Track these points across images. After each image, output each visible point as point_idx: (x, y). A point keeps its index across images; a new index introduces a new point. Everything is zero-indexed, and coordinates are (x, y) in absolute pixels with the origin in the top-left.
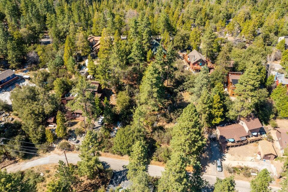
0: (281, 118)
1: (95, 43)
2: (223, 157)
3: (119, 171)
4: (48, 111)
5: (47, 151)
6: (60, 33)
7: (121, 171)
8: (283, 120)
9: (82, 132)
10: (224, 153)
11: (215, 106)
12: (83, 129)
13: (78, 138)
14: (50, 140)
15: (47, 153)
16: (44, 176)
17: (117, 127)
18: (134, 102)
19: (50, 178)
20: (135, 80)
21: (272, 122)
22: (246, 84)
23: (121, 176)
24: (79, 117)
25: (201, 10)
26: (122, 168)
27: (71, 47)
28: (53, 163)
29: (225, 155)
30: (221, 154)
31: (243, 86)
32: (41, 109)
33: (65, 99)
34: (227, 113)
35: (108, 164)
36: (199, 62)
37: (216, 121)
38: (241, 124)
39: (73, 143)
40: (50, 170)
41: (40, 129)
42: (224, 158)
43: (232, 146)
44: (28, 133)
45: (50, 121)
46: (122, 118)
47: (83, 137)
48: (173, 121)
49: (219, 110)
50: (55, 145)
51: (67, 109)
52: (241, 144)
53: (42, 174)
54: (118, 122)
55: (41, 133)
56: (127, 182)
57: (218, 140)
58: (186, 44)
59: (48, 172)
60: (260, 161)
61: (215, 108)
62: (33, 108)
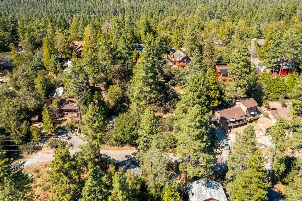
0: (271, 100)
1: (76, 48)
2: (227, 137)
3: (122, 161)
4: (32, 106)
5: (33, 152)
6: (35, 39)
7: (124, 161)
8: (274, 102)
9: (74, 128)
10: (227, 133)
11: (212, 87)
12: (75, 124)
13: (69, 134)
14: (36, 137)
15: (34, 154)
16: (33, 177)
17: (112, 120)
18: (126, 97)
19: (41, 178)
20: (123, 78)
21: (264, 103)
22: (239, 60)
23: (125, 165)
24: (67, 115)
25: (176, 21)
26: (125, 158)
27: (51, 48)
28: (43, 162)
29: (229, 135)
30: (225, 135)
31: (236, 64)
32: (23, 105)
33: (49, 98)
34: (223, 96)
35: (108, 156)
36: (185, 59)
37: (214, 104)
38: (238, 106)
39: (65, 140)
40: (39, 169)
41: (24, 125)
42: (229, 138)
43: (234, 127)
44: (9, 131)
45: (33, 119)
46: (117, 111)
47: (75, 133)
48: (170, 111)
49: (216, 92)
50: (42, 145)
51: (52, 110)
52: (242, 123)
53: (30, 174)
54: (113, 116)
55: (25, 130)
56: (133, 170)
57: (219, 124)
58: (168, 45)
59: (37, 171)
60: (263, 136)
61: (212, 90)
62: (14, 104)
